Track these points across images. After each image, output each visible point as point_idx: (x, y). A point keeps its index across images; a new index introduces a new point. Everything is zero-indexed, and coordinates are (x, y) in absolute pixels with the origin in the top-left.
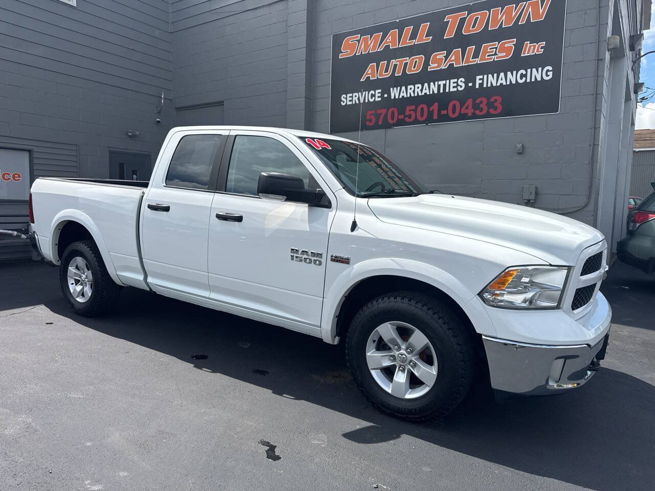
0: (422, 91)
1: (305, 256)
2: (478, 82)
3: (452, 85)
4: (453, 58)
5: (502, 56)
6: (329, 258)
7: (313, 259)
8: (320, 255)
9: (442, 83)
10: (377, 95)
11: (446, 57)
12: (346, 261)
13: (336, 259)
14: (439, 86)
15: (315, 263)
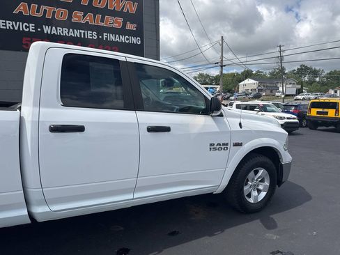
0: (68, 33)
1: (218, 146)
2: (105, 37)
3: (89, 35)
4: (88, 18)
5: (116, 25)
6: (232, 145)
7: (223, 147)
8: (227, 144)
9: (82, 32)
10: (31, 28)
11: (84, 16)
12: (240, 145)
13: (236, 145)
14: (80, 33)
15: (224, 149)
